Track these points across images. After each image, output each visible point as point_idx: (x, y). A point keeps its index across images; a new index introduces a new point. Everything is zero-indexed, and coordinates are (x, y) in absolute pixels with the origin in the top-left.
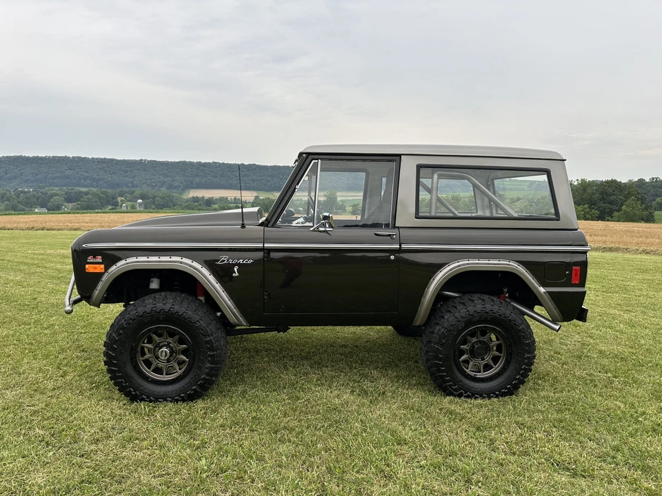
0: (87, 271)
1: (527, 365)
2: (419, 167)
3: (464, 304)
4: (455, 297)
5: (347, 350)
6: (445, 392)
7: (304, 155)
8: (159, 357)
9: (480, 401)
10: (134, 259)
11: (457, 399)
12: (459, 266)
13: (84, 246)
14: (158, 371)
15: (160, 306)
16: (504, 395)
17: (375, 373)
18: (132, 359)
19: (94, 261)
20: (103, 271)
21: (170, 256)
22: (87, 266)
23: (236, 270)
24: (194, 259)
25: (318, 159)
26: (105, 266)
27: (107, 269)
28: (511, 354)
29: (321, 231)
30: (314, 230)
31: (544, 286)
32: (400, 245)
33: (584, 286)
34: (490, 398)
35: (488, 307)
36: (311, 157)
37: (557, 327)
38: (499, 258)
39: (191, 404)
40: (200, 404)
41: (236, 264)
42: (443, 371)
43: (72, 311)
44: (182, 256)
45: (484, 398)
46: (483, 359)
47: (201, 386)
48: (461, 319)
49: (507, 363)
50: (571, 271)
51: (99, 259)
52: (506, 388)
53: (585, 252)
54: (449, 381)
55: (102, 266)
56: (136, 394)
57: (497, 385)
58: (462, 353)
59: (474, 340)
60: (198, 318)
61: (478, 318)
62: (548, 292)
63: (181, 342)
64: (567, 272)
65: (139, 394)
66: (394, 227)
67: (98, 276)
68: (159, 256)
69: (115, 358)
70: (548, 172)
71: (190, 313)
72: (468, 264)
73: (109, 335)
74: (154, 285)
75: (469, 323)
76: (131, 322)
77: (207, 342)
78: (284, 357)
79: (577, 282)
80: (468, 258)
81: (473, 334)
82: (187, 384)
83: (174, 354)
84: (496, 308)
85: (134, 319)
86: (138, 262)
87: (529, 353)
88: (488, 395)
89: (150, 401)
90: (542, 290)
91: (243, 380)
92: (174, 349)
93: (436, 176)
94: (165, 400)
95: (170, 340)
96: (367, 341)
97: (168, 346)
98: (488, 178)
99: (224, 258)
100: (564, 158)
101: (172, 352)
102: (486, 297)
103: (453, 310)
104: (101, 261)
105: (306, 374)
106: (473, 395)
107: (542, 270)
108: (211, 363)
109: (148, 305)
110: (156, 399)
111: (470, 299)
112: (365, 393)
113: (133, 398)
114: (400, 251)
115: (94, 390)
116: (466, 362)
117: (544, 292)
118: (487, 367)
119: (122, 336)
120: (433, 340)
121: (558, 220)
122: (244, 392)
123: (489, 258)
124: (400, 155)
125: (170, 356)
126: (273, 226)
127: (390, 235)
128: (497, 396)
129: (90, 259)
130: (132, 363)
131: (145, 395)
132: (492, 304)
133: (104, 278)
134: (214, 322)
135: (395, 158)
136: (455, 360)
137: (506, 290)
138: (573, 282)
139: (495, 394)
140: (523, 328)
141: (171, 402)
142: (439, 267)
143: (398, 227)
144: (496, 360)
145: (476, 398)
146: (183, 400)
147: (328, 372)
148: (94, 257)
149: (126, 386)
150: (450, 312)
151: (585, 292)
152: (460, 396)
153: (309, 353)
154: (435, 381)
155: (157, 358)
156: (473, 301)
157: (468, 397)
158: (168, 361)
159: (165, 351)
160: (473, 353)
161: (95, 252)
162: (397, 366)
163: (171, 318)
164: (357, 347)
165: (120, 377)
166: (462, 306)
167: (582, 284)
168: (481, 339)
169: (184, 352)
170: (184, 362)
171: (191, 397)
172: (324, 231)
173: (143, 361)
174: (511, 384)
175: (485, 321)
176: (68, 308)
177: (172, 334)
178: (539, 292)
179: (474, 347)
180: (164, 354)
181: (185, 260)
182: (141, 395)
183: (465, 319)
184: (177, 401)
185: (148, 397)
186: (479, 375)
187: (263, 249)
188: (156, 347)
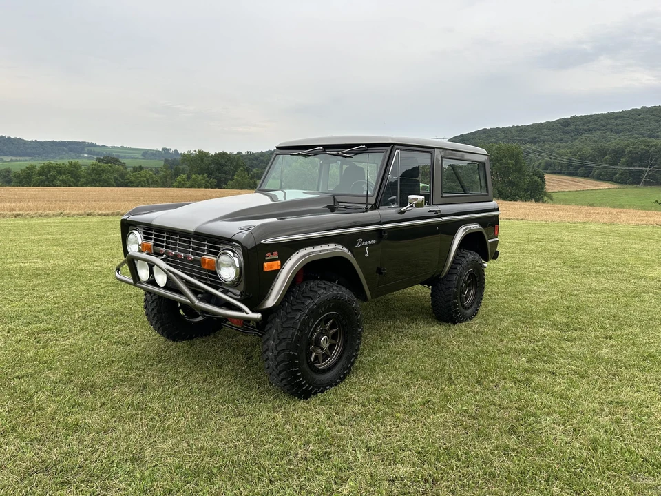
0: (265, 270)
2: (442, 157)
7: (392, 145)
10: (304, 251)
12: (464, 230)
13: (262, 242)
15: (330, 294)
19: (272, 257)
20: (280, 267)
22: (265, 264)
23: (367, 251)
24: (343, 245)
25: (398, 149)
26: (281, 263)
27: (283, 264)
31: (488, 239)
32: (442, 218)
33: (498, 237)
36: (396, 147)
41: (367, 246)
44: (336, 243)
49: (477, 293)
51: (276, 256)
53: (498, 216)
54: (458, 313)
55: (279, 262)
56: (311, 389)
60: (352, 299)
61: (470, 265)
62: (489, 243)
64: (494, 229)
66: (433, 204)
69: (296, 358)
72: (467, 228)
76: (311, 315)
80: (466, 225)
82: (344, 364)
88: (472, 317)
89: (321, 391)
94: (332, 386)
95: (325, 327)
99: (360, 241)
111: (464, 254)
120: (453, 285)
121: (488, 195)
127: (435, 211)
129: (268, 256)
131: (317, 388)
133: (280, 275)
135: (433, 150)
138: (495, 235)
148: (272, 254)
149: (304, 384)
150: (459, 264)
151: (498, 240)
156: (468, 254)
165: (299, 377)
166: (463, 259)
177: (326, 321)
180: (325, 342)
182: (314, 388)
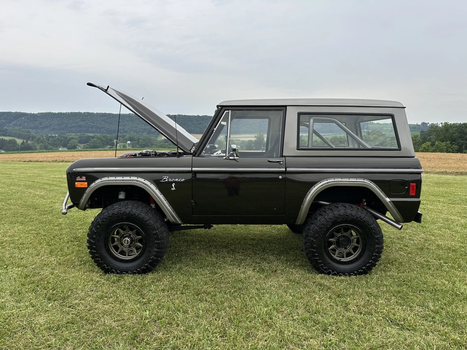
0: (76, 186)
1: (377, 253)
2: (299, 114)
3: (331, 209)
4: (326, 205)
5: (254, 242)
6: (318, 271)
7: (219, 107)
8: (123, 244)
9: (342, 278)
10: (106, 179)
11: (326, 276)
12: (328, 183)
13: (74, 170)
14: (123, 253)
15: (123, 210)
16: (360, 274)
17: (271, 258)
18: (105, 245)
19: (81, 180)
20: (86, 186)
21: (130, 176)
22: (76, 183)
23: (173, 186)
24: (145, 179)
25: (229, 110)
26: (88, 184)
27: (89, 185)
28: (365, 245)
29: (231, 159)
30: (226, 159)
31: (389, 197)
32: (286, 169)
33: (419, 197)
34: (350, 275)
35: (349, 211)
36: (224, 108)
37: (400, 227)
38: (356, 178)
39: (144, 275)
40: (150, 276)
41: (174, 182)
42: (317, 256)
43: (66, 213)
44: (138, 177)
45: (346, 275)
46: (346, 249)
47: (151, 264)
48: (329, 220)
49: (363, 251)
50: (409, 186)
51: (84, 178)
52: (362, 269)
53: (420, 173)
54: (320, 263)
55: (86, 183)
56: (108, 268)
57: (356, 267)
58: (331, 244)
59: (339, 235)
60: (148, 218)
61: (341, 219)
62: (392, 201)
63: (138, 234)
64: (406, 187)
65: (110, 268)
66: (282, 156)
67: (83, 190)
68: (123, 176)
69: (94, 244)
70: (392, 116)
71: (143, 215)
72: (334, 181)
73: (91, 229)
74: (122, 196)
75: (335, 223)
76: (104, 220)
77: (154, 234)
78: (210, 246)
79: (414, 194)
80: (334, 178)
81: (338, 231)
82: (142, 262)
83: (133, 242)
84: (354, 213)
85: (107, 218)
86: (109, 180)
87: (379, 244)
88: (349, 273)
89: (117, 273)
90: (388, 200)
91: (181, 261)
92: (133, 239)
93: (312, 120)
94: (127, 272)
95: (130, 233)
96: (269, 237)
97: (129, 236)
98: (356, 121)
99: (166, 178)
100: (404, 106)
101: (132, 241)
102: (347, 205)
103: (323, 214)
104: (85, 180)
105: (224, 258)
106: (338, 273)
107: (389, 186)
108: (157, 248)
109: (116, 209)
110: (121, 272)
111: (336, 207)
112: (262, 270)
113: (106, 271)
114: (285, 172)
115: (82, 266)
116: (334, 250)
117: (390, 202)
118: (349, 254)
119: (99, 229)
120: (309, 234)
121: (400, 150)
122: (180, 269)
123: (349, 178)
124: (286, 106)
125: (131, 244)
126: (198, 156)
127: (278, 162)
128: (356, 275)
129: (78, 179)
130: (105, 248)
131: (114, 269)
132: (352, 209)
133: (87, 191)
134: (160, 221)
135: (282, 108)
136: (325, 249)
137: (364, 200)
138: (411, 194)
139: (354, 273)
140: (374, 227)
141: (131, 274)
142: (313, 184)
143: (285, 156)
144: (355, 249)
145: (340, 275)
146: (139, 273)
147: (239, 257)
148: (81, 177)
149: (102, 263)
150: (321, 215)
151: (420, 201)
152: (329, 274)
153: (228, 243)
154: (311, 263)
155: (122, 244)
156: (338, 207)
157: (334, 274)
158: (130, 246)
159: (127, 240)
160: (339, 244)
161: (81, 174)
162: (287, 253)
163: (130, 218)
164: (262, 240)
165: (97, 257)
166: (330, 211)
167: (418, 195)
168: (345, 234)
169: (140, 241)
170: (140, 247)
171: (144, 271)
172: (234, 159)
173: (113, 246)
174: (365, 266)
175: (346, 221)
176: (64, 211)
177: (131, 229)
178: (386, 201)
179: (339, 240)
180: (126, 242)
181: (140, 179)
182: (112, 269)
183: (332, 220)
184: (135, 273)
185: (116, 271)
186: (343, 260)
187: (191, 172)
188: (121, 237)
